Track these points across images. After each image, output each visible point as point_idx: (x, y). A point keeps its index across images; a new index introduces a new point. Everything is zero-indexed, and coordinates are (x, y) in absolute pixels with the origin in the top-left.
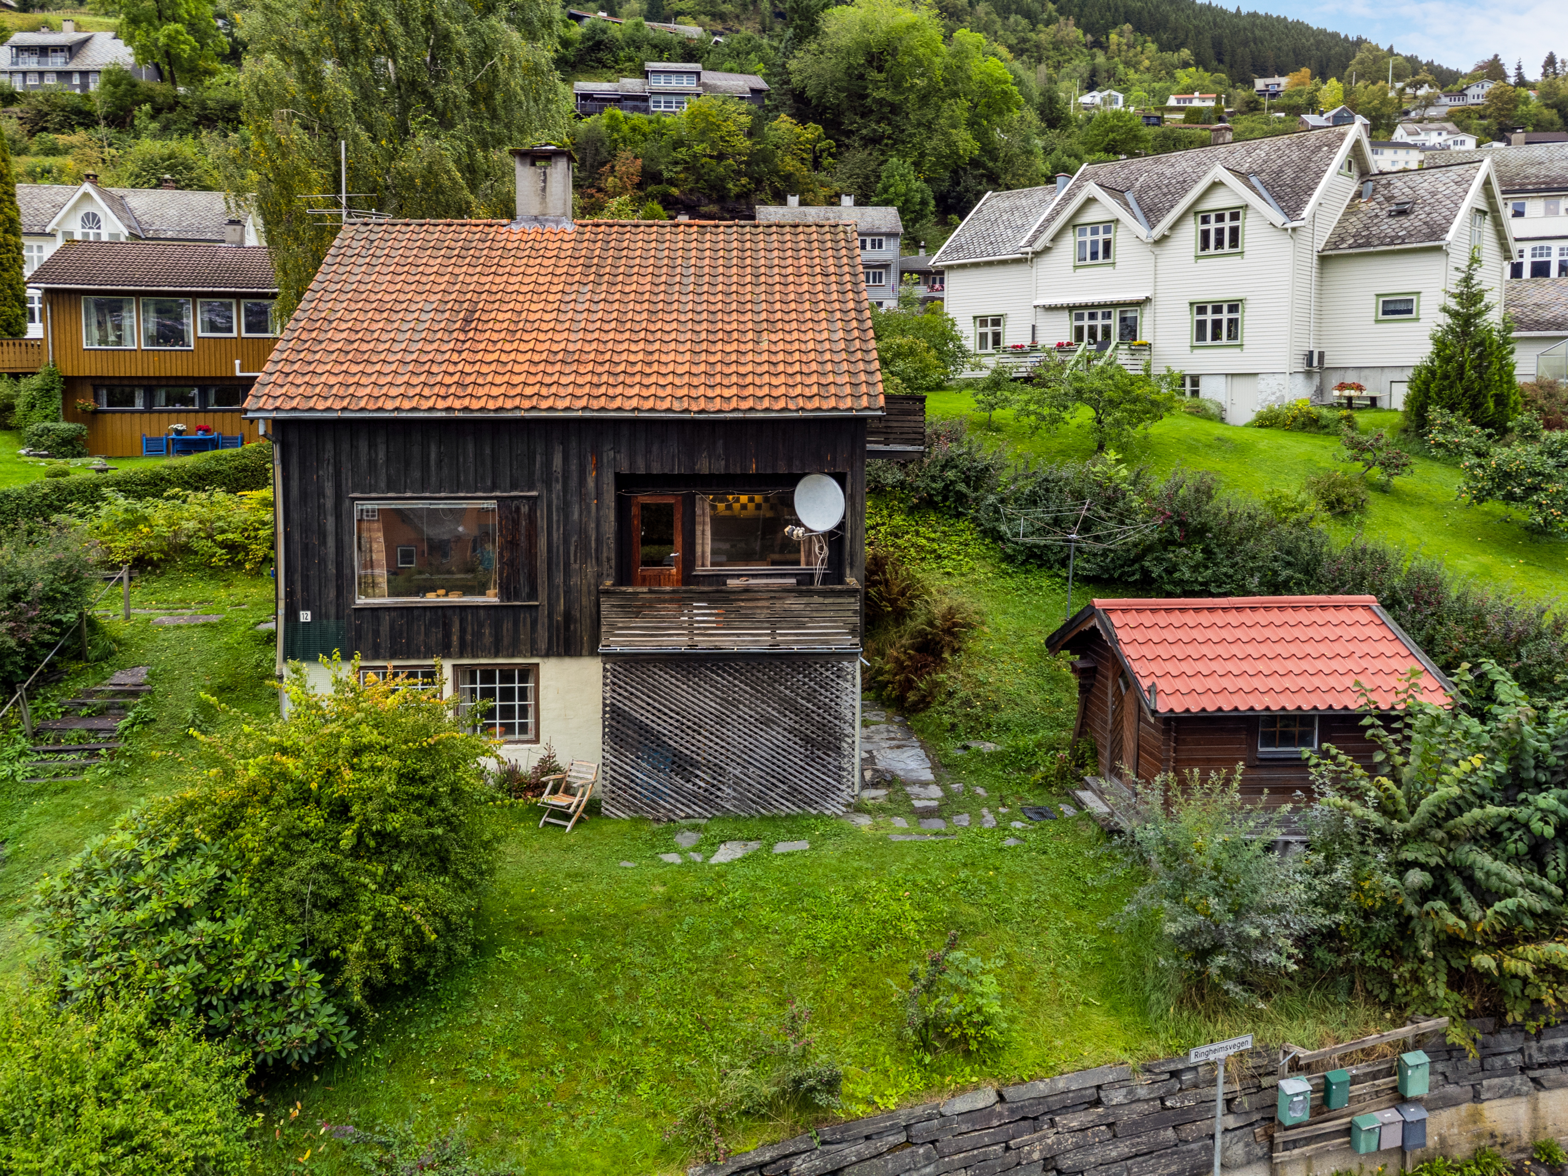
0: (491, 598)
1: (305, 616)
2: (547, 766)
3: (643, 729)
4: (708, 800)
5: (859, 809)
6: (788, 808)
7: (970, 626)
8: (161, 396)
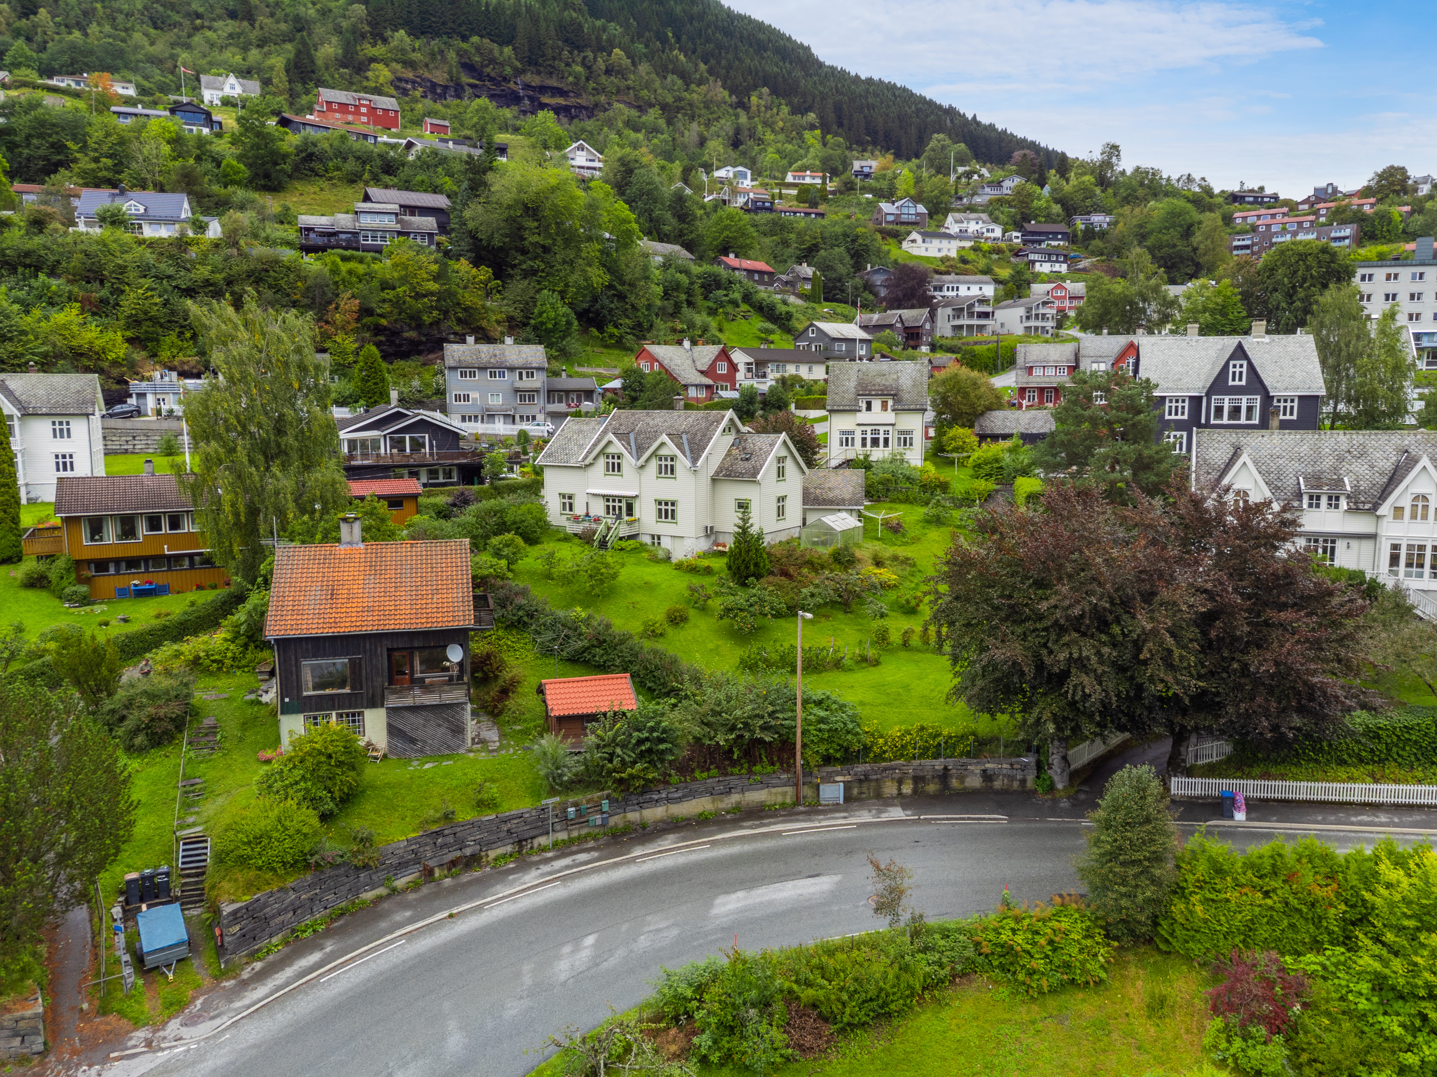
0: (347, 690)
1: (287, 700)
2: (369, 744)
3: (400, 730)
4: (422, 751)
5: (470, 751)
6: (447, 752)
7: (518, 682)
8: (123, 565)
